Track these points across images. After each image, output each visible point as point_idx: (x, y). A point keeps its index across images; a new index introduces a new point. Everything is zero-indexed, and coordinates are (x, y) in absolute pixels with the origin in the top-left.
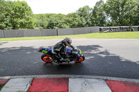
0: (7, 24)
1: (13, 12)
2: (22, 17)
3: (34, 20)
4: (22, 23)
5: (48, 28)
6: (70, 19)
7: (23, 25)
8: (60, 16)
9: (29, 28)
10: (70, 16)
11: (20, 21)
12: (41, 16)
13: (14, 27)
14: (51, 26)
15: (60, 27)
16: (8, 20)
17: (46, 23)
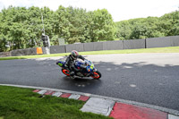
0: (86, 37)
1: (92, 23)
2: (101, 28)
3: (115, 30)
4: (100, 34)
5: (131, 38)
6: (167, 23)
7: (102, 37)
8: (150, 20)
9: (108, 39)
10: (166, 17)
11: (99, 32)
12: (123, 24)
13: (93, 40)
14: (136, 35)
15: (150, 36)
16: (87, 32)
17: (129, 32)
